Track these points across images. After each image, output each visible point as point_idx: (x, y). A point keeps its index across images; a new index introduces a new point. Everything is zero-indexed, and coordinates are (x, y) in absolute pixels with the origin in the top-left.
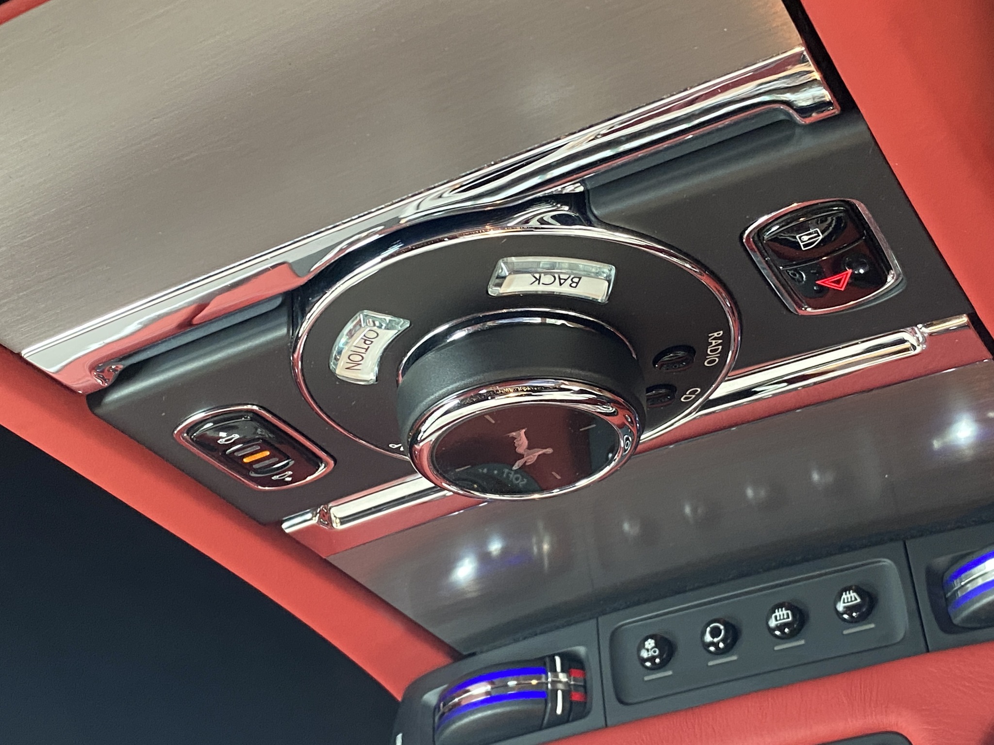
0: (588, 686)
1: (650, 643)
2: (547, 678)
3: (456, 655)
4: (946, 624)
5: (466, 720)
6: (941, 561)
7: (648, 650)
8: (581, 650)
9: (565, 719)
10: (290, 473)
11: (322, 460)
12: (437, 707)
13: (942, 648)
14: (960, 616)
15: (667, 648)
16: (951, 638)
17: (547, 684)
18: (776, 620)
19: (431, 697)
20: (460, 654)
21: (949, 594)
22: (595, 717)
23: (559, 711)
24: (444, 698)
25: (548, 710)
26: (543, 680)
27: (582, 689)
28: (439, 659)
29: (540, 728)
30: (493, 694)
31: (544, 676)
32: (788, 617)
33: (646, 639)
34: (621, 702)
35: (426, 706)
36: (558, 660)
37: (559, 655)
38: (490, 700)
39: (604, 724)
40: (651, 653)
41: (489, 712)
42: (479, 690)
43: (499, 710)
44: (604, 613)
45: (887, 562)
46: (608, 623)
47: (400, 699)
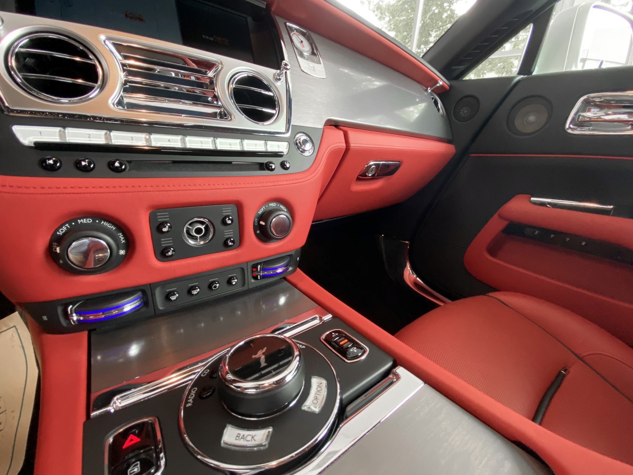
0: (251, 272)
1: (234, 283)
2: (262, 274)
3: (285, 279)
4: (144, 292)
5: (283, 264)
6: (144, 309)
7: (235, 282)
8: (253, 281)
9: (257, 264)
10: (333, 336)
11: (324, 340)
12: (289, 267)
13: (145, 285)
14: (139, 294)
15: (229, 282)
16: (142, 288)
17: (262, 273)
18: (197, 291)
19: (290, 269)
20: (284, 279)
21: (142, 300)
22: (250, 264)
23: (259, 266)
24: (287, 269)
25: (262, 266)
26: (263, 273)
27: (253, 271)
28: (289, 278)
29: (264, 262)
30: (276, 270)
31: (263, 274)
32: (193, 292)
33: (235, 284)
34: (243, 269)
35: (292, 266)
36: (259, 278)
37: (259, 279)
38: (277, 268)
39: (248, 263)
40: (234, 281)
41: (277, 266)
42: (279, 271)
43: (274, 266)
44: (247, 290)
45: (161, 308)
46: (246, 288)
47: (298, 268)
